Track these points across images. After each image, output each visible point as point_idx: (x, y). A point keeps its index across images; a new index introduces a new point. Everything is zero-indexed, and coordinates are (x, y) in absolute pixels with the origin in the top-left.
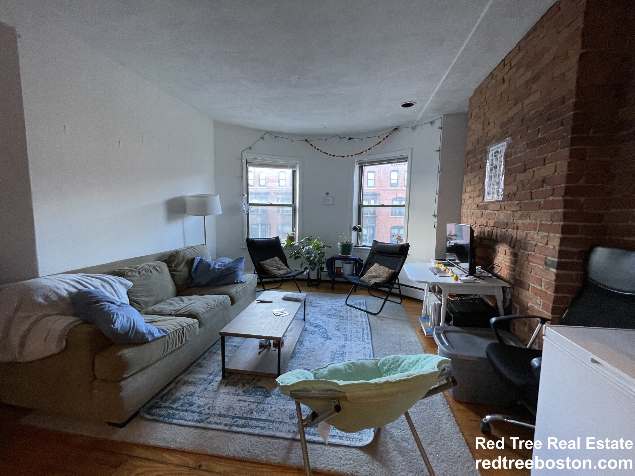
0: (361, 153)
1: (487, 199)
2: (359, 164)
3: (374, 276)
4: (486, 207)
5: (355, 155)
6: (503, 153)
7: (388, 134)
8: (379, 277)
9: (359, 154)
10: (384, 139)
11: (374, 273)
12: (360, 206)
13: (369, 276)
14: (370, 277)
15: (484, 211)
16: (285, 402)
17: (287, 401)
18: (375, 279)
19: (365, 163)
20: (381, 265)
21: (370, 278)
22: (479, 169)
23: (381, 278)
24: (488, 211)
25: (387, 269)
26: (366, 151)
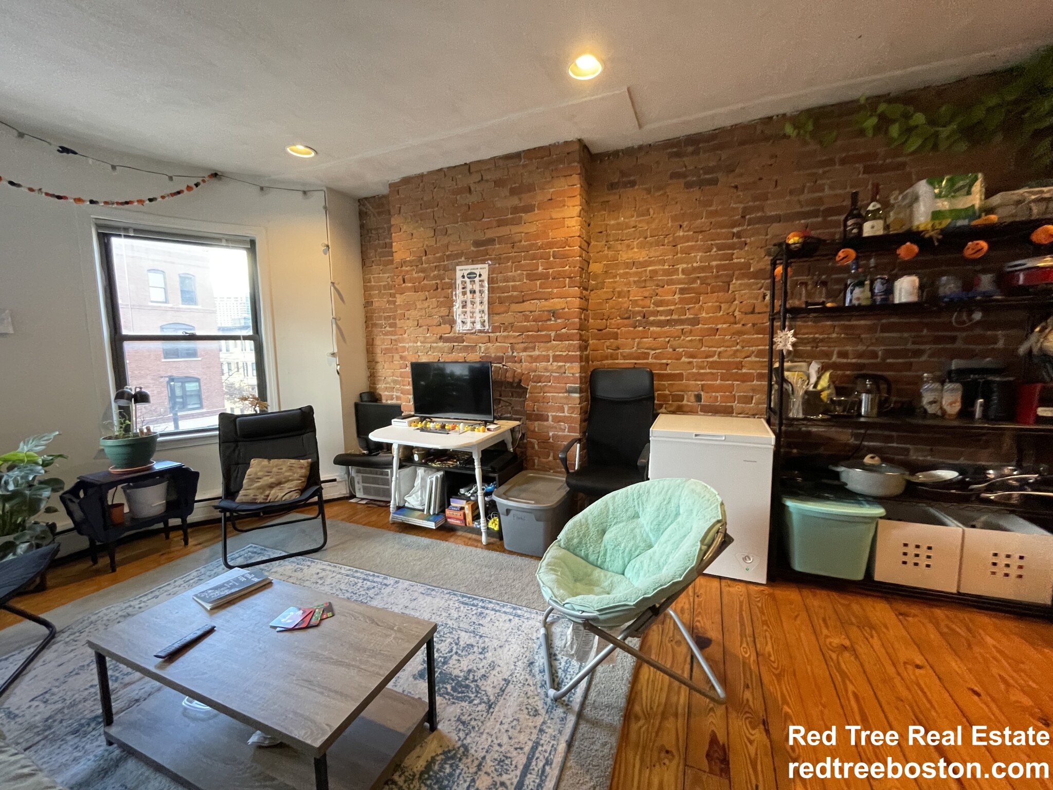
0: (127, 203)
1: (459, 328)
2: (98, 226)
3: (272, 483)
4: (460, 339)
5: (106, 203)
6: (485, 276)
7: (200, 180)
8: (288, 481)
9: (118, 203)
10: (189, 188)
11: (266, 478)
12: (118, 339)
13: (259, 488)
14: (262, 489)
15: (455, 344)
16: (492, 720)
17: (493, 717)
18: (278, 488)
19: (118, 228)
20: (269, 458)
21: (264, 491)
22: (435, 290)
23: (292, 480)
24: (465, 344)
25: (293, 461)
26: (141, 202)
